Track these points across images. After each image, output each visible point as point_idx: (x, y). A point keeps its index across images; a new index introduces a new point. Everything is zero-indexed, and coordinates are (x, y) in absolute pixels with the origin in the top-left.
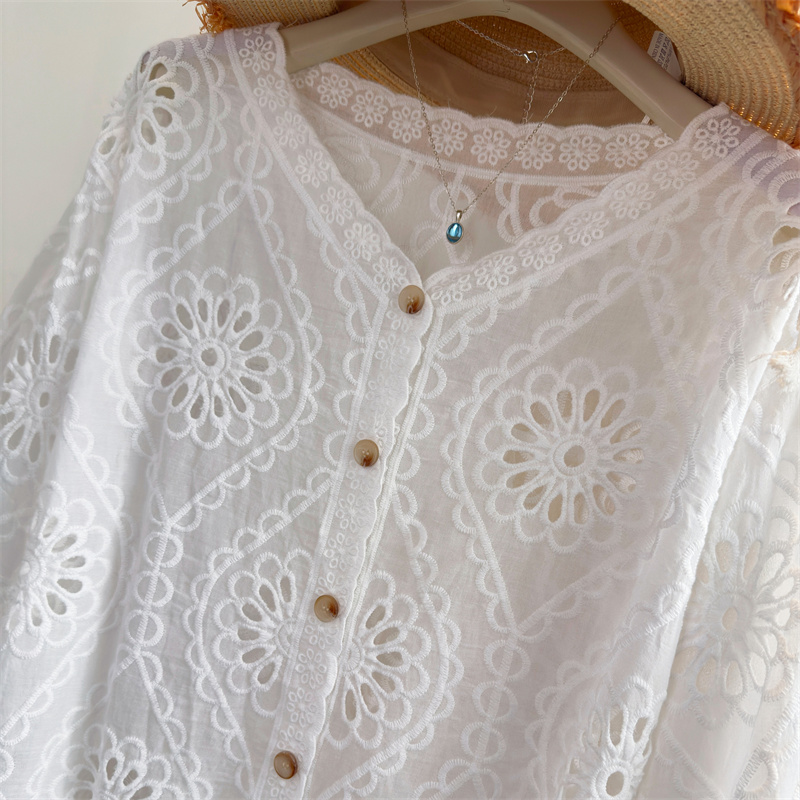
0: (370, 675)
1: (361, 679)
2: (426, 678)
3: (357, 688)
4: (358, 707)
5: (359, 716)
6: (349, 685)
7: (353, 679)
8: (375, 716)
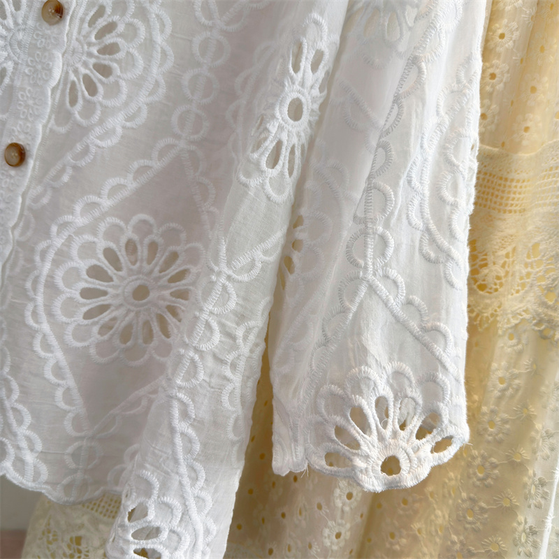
0: (91, 67)
1: (83, 71)
2: (141, 62)
3: (79, 79)
4: (80, 94)
5: (80, 102)
6: (72, 77)
7: (76, 71)
8: (94, 99)
